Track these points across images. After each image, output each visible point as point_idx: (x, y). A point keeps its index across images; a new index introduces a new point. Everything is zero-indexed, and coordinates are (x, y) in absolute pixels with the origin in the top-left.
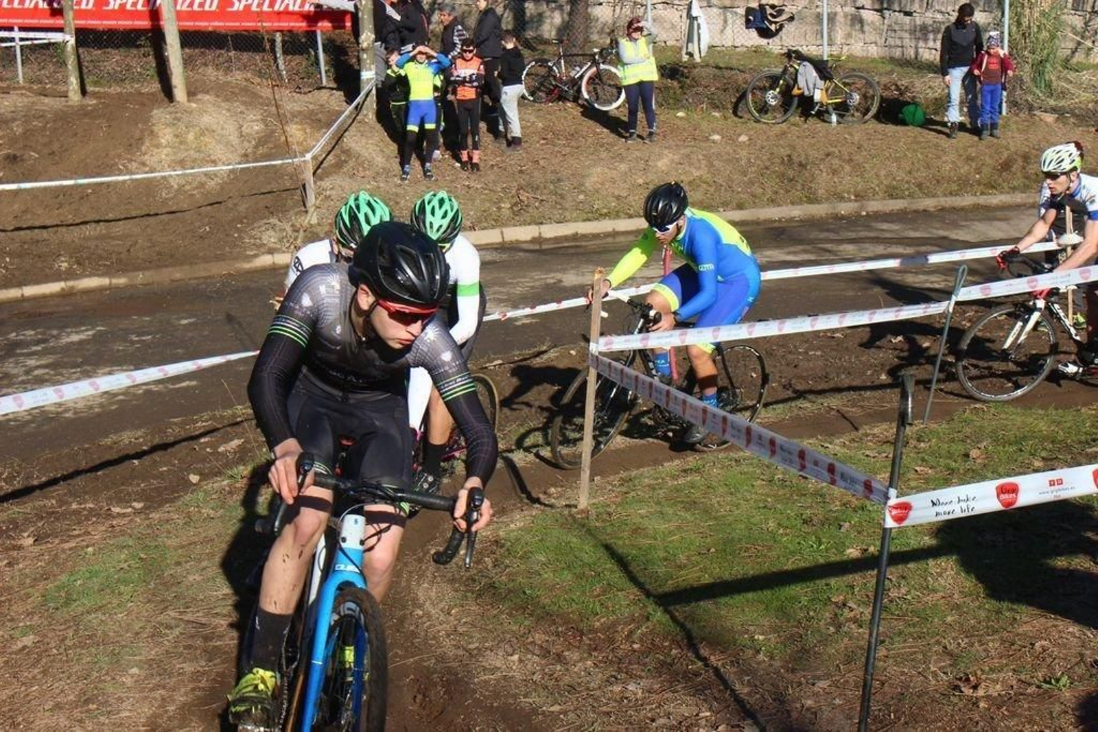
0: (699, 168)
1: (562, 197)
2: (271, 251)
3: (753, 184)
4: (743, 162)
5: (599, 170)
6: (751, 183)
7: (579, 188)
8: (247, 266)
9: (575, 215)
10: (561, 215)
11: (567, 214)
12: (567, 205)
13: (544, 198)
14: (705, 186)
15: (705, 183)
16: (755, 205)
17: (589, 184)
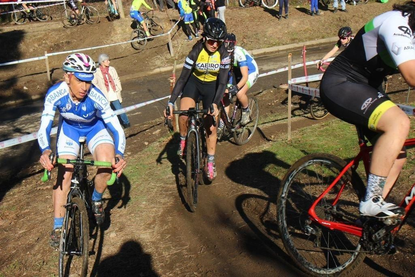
0: (307, 25)
1: (259, 40)
2: (159, 67)
3: (327, 29)
4: (323, 22)
5: (271, 29)
6: (326, 29)
7: (265, 36)
8: (151, 73)
9: (264, 46)
10: (259, 46)
11: (261, 46)
12: (261, 42)
13: (252, 40)
14: (310, 31)
15: (309, 30)
16: (328, 37)
17: (268, 34)
